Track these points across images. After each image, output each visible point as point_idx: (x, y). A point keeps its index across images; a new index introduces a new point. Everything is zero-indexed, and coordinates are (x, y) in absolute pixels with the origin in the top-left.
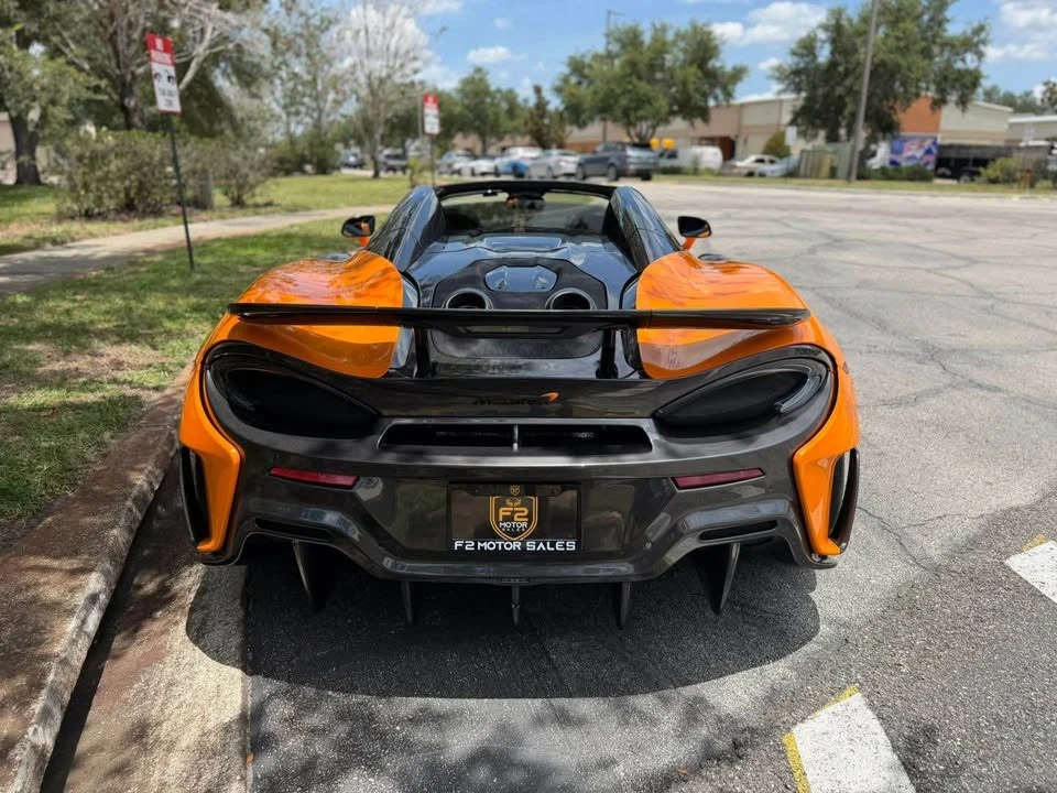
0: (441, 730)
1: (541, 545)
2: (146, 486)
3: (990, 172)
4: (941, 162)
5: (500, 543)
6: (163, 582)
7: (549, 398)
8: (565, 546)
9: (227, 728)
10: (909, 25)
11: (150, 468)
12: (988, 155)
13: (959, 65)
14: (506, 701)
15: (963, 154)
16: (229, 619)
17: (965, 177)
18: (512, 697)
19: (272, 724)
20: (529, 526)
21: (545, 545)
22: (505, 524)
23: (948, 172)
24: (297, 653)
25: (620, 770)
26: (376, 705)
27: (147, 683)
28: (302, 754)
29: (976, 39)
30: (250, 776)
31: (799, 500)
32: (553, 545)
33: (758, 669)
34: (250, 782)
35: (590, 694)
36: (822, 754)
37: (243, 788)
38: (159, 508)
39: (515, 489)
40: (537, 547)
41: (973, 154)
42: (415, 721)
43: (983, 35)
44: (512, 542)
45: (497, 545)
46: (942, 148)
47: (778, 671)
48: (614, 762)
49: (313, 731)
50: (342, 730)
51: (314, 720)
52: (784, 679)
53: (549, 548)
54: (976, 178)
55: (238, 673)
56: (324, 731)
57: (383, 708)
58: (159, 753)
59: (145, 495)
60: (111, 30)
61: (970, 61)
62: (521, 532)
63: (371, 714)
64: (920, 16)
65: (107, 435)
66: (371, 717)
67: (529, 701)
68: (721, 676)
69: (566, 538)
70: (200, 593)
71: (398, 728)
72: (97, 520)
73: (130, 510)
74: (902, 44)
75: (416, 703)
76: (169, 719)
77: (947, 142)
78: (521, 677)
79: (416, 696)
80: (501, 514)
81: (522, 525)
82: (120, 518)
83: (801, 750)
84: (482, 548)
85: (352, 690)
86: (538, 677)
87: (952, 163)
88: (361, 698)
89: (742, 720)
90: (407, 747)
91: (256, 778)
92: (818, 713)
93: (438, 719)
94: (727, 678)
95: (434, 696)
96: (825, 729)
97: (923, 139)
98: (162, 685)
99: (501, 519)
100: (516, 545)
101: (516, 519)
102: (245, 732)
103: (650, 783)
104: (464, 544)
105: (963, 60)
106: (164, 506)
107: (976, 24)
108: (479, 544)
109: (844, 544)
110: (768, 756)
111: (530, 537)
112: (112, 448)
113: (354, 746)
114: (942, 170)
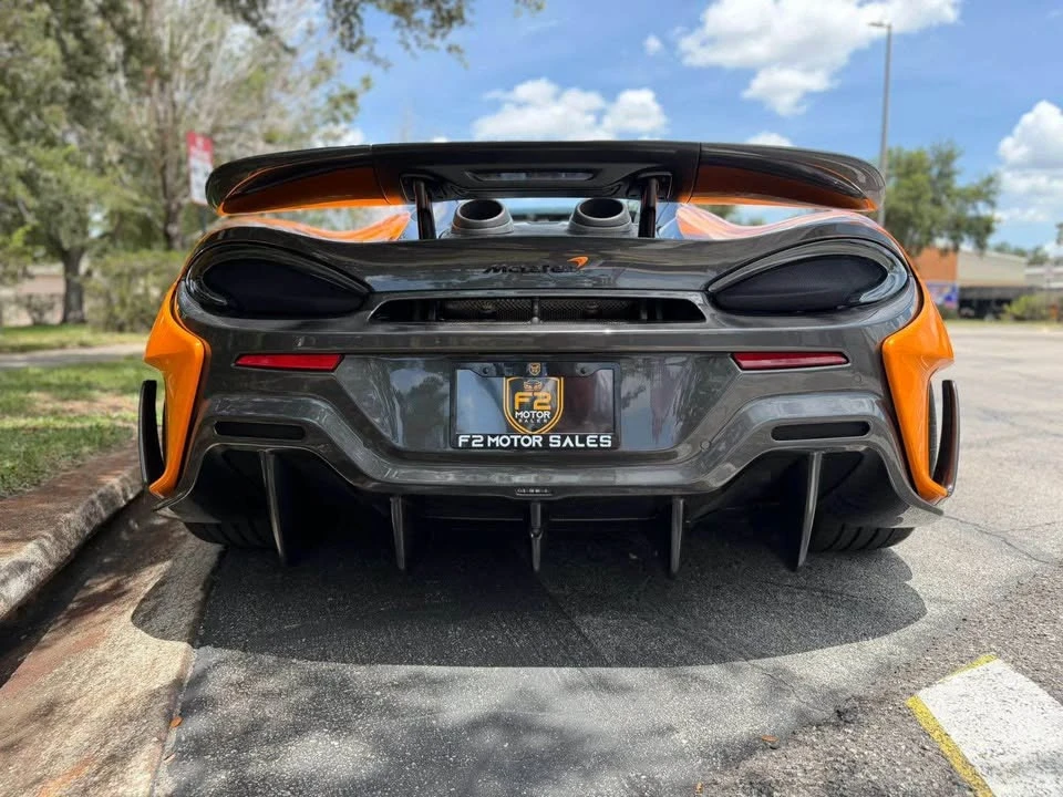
0: (435, 693)
1: (568, 440)
2: (118, 489)
3: (1015, 309)
4: (964, 303)
5: (516, 437)
6: (118, 581)
7: (577, 263)
8: (598, 441)
9: (154, 695)
10: (919, 177)
11: (126, 475)
12: (1009, 295)
13: (971, 213)
14: (522, 670)
15: (986, 296)
16: (184, 602)
17: (989, 317)
18: (531, 665)
19: (212, 688)
20: (552, 416)
21: (573, 441)
22: (522, 414)
23: (971, 312)
24: (260, 626)
25: (681, 739)
26: (352, 672)
27: (70, 667)
28: (244, 717)
29: (985, 190)
30: (172, 737)
31: (892, 405)
32: (583, 440)
33: (855, 645)
34: (169, 747)
35: (635, 664)
36: (964, 716)
37: (159, 751)
38: (132, 522)
39: (534, 368)
40: (562, 442)
41: (995, 295)
42: (402, 686)
43: (993, 186)
44: (531, 436)
45: (512, 440)
46: (963, 290)
47: (880, 647)
48: (671, 729)
49: (264, 695)
50: (305, 694)
51: (271, 684)
52: (891, 654)
53: (578, 445)
54: (1001, 315)
55: (184, 645)
56: (280, 695)
57: (360, 674)
58: (62, 726)
59: (115, 496)
60: (161, 163)
61: (983, 210)
62: (542, 424)
63: (344, 680)
64: (930, 169)
65: (86, 449)
66: (345, 683)
67: (555, 670)
68: (807, 650)
69: (599, 433)
70: (157, 587)
71: (378, 693)
72: (51, 506)
73: (93, 503)
74: (914, 194)
75: (403, 671)
76: (85, 695)
77: (967, 284)
78: (544, 649)
79: (405, 664)
80: (517, 400)
81: (544, 415)
82: (77, 506)
83: (935, 711)
84: (493, 444)
85: (324, 657)
86: (565, 648)
87: (974, 304)
88: (332, 665)
89: (843, 690)
90: (390, 710)
91: (179, 741)
92: (948, 678)
93: (434, 684)
94: (815, 652)
95: (429, 664)
96: (963, 691)
97: (941, 287)
98: (87, 666)
99: (517, 407)
100: (536, 440)
101: (535, 407)
102: (177, 697)
103: (724, 751)
104: (471, 440)
105: (975, 208)
106: (137, 522)
107: (985, 177)
108: (490, 439)
109: (950, 487)
110: (888, 720)
111: (554, 431)
112: (88, 462)
113: (316, 710)
114: (965, 311)
